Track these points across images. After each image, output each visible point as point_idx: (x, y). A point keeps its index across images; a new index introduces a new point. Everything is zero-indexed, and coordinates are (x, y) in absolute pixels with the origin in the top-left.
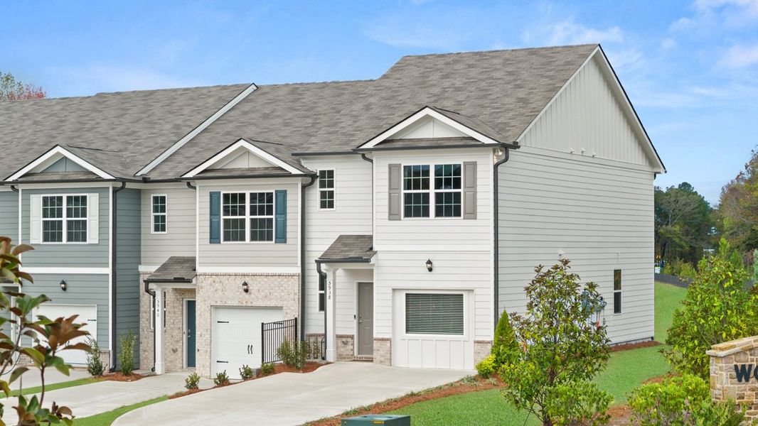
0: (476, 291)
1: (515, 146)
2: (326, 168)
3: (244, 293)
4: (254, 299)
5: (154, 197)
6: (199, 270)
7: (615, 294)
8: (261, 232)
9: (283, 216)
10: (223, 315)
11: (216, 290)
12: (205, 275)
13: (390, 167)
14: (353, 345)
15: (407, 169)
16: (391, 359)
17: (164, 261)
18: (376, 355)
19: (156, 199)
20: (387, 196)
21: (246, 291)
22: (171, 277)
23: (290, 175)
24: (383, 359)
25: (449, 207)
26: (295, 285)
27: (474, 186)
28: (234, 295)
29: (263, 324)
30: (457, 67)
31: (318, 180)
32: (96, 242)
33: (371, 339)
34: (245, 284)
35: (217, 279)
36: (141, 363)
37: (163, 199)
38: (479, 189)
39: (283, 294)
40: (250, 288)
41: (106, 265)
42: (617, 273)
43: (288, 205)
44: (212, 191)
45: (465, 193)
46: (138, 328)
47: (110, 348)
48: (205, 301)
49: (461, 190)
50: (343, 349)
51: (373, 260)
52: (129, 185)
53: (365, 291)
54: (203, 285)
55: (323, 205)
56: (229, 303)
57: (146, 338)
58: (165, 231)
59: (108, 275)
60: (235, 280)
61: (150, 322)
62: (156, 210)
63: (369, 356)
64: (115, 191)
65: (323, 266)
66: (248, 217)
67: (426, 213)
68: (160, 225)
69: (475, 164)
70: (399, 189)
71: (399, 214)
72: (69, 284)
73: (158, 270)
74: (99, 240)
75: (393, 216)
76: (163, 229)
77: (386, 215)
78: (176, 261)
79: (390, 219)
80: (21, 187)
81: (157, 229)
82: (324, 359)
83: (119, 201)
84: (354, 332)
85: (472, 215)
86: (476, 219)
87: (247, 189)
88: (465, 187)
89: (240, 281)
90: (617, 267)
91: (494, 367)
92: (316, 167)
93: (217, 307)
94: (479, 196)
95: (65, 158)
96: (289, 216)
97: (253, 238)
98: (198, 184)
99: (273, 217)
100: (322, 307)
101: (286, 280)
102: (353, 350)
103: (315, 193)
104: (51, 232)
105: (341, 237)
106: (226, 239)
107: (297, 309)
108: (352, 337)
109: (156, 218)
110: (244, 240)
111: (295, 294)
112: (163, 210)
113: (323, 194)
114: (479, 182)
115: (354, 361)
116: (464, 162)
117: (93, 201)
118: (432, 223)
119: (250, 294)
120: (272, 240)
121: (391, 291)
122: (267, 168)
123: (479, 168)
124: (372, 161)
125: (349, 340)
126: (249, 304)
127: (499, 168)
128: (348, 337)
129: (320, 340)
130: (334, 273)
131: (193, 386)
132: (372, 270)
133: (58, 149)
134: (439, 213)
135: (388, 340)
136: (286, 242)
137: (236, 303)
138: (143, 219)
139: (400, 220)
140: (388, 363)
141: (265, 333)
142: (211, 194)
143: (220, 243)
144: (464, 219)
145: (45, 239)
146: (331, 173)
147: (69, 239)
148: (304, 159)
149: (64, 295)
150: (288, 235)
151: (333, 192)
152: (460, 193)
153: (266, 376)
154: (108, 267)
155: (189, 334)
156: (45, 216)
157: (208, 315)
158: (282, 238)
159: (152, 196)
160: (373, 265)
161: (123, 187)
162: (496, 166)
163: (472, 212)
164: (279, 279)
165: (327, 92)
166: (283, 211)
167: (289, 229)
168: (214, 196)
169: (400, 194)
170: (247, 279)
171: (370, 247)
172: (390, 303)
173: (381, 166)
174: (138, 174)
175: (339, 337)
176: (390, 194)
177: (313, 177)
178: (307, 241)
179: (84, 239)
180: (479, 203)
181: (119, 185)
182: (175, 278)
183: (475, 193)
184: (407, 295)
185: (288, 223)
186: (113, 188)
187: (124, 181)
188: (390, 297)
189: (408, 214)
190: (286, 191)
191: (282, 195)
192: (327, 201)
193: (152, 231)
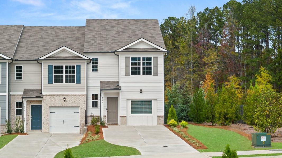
0: (158, 99)
2: (95, 57)
3: (64, 102)
4: (68, 104)
5: (16, 67)
6: (43, 93)
8: (70, 80)
9: (79, 74)
10: (53, 110)
11: (51, 101)
12: (47, 95)
13: (126, 57)
14: (106, 119)
15: (132, 59)
16: (126, 123)
18: (119, 123)
21: (65, 101)
23: (84, 60)
25: (147, 71)
26: (85, 98)
28: (59, 102)
34: (65, 98)
35: (52, 97)
37: (21, 67)
38: (158, 66)
39: (80, 102)
40: (66, 100)
41: (5, 92)
43: (81, 70)
44: (49, 65)
48: (46, 105)
51: (121, 89)
54: (46, 99)
55: (93, 70)
56: (57, 105)
57: (13, 119)
58: (21, 79)
59: (6, 96)
60: (59, 97)
61: (15, 114)
62: (17, 71)
63: (117, 123)
64: (9, 64)
66: (64, 74)
67: (139, 74)
68: (19, 77)
69: (157, 57)
70: (129, 65)
71: (129, 74)
74: (2, 82)
75: (127, 74)
76: (21, 78)
77: (125, 74)
79: (126, 76)
85: (156, 74)
86: (157, 75)
87: (64, 64)
88: (153, 65)
89: (62, 98)
93: (50, 107)
94: (158, 68)
96: (81, 74)
97: (67, 82)
98: (43, 62)
99: (75, 74)
101: (81, 97)
103: (91, 66)
105: (101, 82)
106: (55, 82)
108: (105, 116)
109: (17, 75)
110: (63, 82)
111: (85, 102)
112: (21, 71)
113: (93, 67)
114: (158, 63)
116: (153, 57)
118: (141, 77)
119: (66, 102)
120: (74, 82)
121: (126, 100)
122: (73, 57)
123: (158, 59)
124: (119, 56)
126: (66, 106)
132: (119, 93)
134: (144, 74)
135: (125, 116)
136: (80, 83)
137: (60, 105)
139: (130, 76)
143: (52, 83)
144: (153, 75)
146: (96, 59)
148: (86, 54)
150: (81, 81)
152: (152, 67)
154: (6, 93)
157: (48, 110)
158: (79, 82)
159: (16, 66)
160: (120, 91)
161: (12, 63)
164: (78, 97)
166: (79, 72)
167: (81, 79)
168: (50, 67)
169: (129, 67)
171: (118, 85)
172: (126, 104)
173: (122, 57)
176: (126, 67)
177: (91, 60)
178: (88, 83)
180: (158, 70)
182: (36, 97)
183: (157, 67)
184: (131, 101)
185: (81, 76)
186: (8, 62)
187: (13, 60)
188: (126, 102)
189: (132, 73)
190: (80, 65)
191: (79, 66)
192: (95, 69)
193: (16, 80)
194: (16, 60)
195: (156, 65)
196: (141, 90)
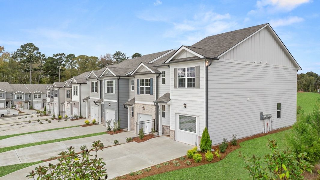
0: (200, 117)
1: (216, 59)
2: (163, 71)
4: (146, 112)
6: (136, 102)
7: (278, 112)
8: (148, 91)
9: (152, 86)
10: (141, 116)
11: (138, 108)
12: (136, 104)
13: (175, 69)
16: (175, 138)
19: (132, 81)
24: (172, 137)
25: (191, 84)
26: (154, 108)
28: (142, 111)
29: (137, 122)
32: (115, 93)
34: (143, 107)
35: (138, 105)
38: (201, 76)
39: (152, 111)
40: (145, 108)
42: (279, 106)
43: (153, 83)
45: (196, 78)
48: (136, 111)
51: (169, 102)
52: (121, 77)
54: (136, 106)
58: (134, 90)
59: (116, 102)
60: (141, 105)
62: (132, 84)
64: (118, 79)
66: (145, 87)
67: (185, 86)
68: (133, 88)
69: (199, 67)
70: (177, 77)
71: (177, 86)
72: (111, 104)
78: (132, 100)
79: (174, 88)
80: (104, 79)
82: (158, 134)
83: (119, 82)
85: (198, 87)
87: (144, 78)
88: (196, 76)
90: (279, 102)
92: (161, 70)
94: (201, 79)
97: (146, 93)
99: (150, 87)
102: (169, 131)
103: (161, 79)
104: (108, 90)
105: (166, 93)
106: (141, 93)
107: (155, 116)
109: (132, 86)
110: (144, 94)
113: (163, 79)
114: (201, 74)
115: (168, 135)
116: (196, 66)
117: (114, 82)
118: (186, 90)
119: (145, 110)
120: (150, 94)
121: (174, 114)
122: (148, 71)
123: (201, 68)
124: (170, 67)
126: (145, 114)
127: (208, 68)
132: (170, 106)
133: (107, 68)
134: (188, 86)
135: (174, 131)
136: (153, 95)
137: (142, 113)
138: (130, 87)
139: (177, 88)
142: (138, 79)
143: (139, 94)
144: (196, 88)
145: (107, 92)
147: (111, 92)
148: (158, 68)
149: (110, 107)
150: (153, 92)
151: (165, 78)
152: (194, 78)
156: (107, 86)
160: (170, 104)
161: (120, 78)
162: (207, 67)
163: (198, 85)
167: (153, 90)
169: (177, 79)
170: (144, 106)
171: (169, 97)
172: (174, 118)
173: (172, 68)
176: (174, 79)
177: (160, 74)
179: (113, 92)
180: (201, 82)
183: (199, 78)
184: (180, 115)
185: (153, 88)
187: (120, 76)
188: (175, 116)
189: (179, 86)
190: (153, 78)
191: (152, 80)
192: (164, 82)
193: (131, 90)
194: (128, 76)
195: (199, 76)
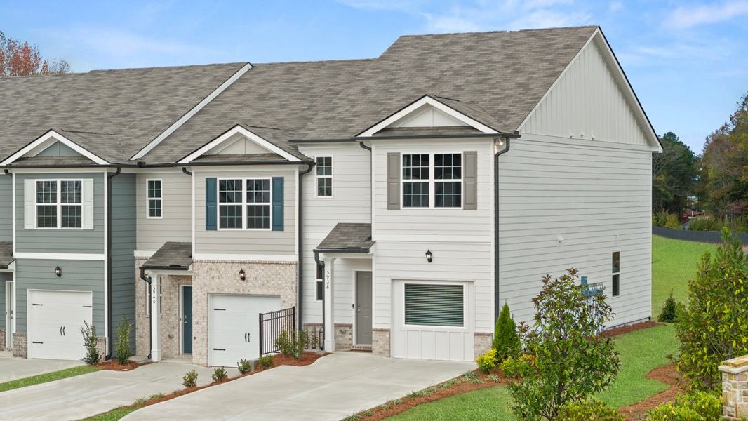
0: (476, 283)
1: (516, 135)
2: (324, 155)
3: (241, 281)
4: (251, 287)
5: (149, 182)
6: (196, 256)
7: (613, 276)
8: (259, 219)
9: (280, 203)
10: (219, 303)
11: (213, 278)
12: (201, 262)
13: (389, 155)
14: (351, 334)
15: (407, 157)
16: (390, 351)
17: (160, 246)
18: (374, 345)
19: (151, 183)
20: (386, 186)
21: (243, 279)
22: (167, 264)
23: (287, 162)
24: (381, 350)
25: (450, 197)
26: (293, 273)
27: (474, 176)
28: (230, 283)
29: (260, 314)
30: (455, 48)
31: (316, 166)
32: (91, 228)
33: (370, 330)
34: (242, 272)
35: (213, 266)
36: (137, 349)
37: (158, 183)
38: (479, 179)
39: (280, 282)
40: (247, 276)
41: (101, 251)
42: (616, 256)
43: (285, 192)
44: (207, 177)
45: (465, 183)
46: (134, 314)
47: (106, 335)
48: (201, 288)
49: (461, 180)
50: (341, 339)
51: (372, 250)
52: (123, 170)
53: (364, 280)
54: (200, 272)
55: (321, 192)
56: (226, 291)
57: (142, 323)
58: (160, 216)
59: (103, 261)
60: (231, 267)
61: (146, 308)
62: (151, 194)
63: (367, 345)
64: (110, 176)
65: (322, 256)
66: (244, 204)
67: (426, 204)
68: (156, 210)
69: (475, 154)
70: (398, 178)
71: (398, 204)
72: (64, 270)
73: (154, 257)
74: (94, 226)
75: (392, 205)
76: (159, 214)
77: (385, 205)
78: (171, 247)
79: (388, 209)
80: (14, 172)
81: (152, 214)
82: (322, 349)
83: (113, 186)
84: (352, 321)
85: (473, 205)
86: (476, 209)
87: (244, 175)
88: (465, 177)
89: (237, 269)
90: (615, 250)
91: (495, 362)
92: (313, 153)
93: (213, 295)
94: (479, 186)
95: (59, 142)
96: (286, 203)
97: (250, 225)
98: (194, 170)
99: (270, 204)
100: (321, 295)
101: (283, 268)
102: (351, 339)
103: (313, 180)
104: (46, 217)
105: (339, 225)
106: (223, 226)
107: (294, 298)
108: (350, 326)
109: (152, 203)
110: (241, 227)
111: (293, 283)
112: (159, 195)
113: (321, 182)
114: (479, 172)
115: (352, 350)
116: (464, 152)
117: (88, 186)
118: (431, 213)
119: (247, 281)
120: (269, 227)
121: (390, 281)
122: (263, 155)
123: (479, 158)
124: (370, 149)
125: (348, 329)
126: (246, 292)
127: (500, 157)
128: (346, 326)
129: (318, 329)
130: (332, 263)
131: (191, 385)
132: (371, 260)
133: (52, 134)
134: (438, 203)
135: (387, 330)
136: (283, 230)
137: (233, 291)
138: (138, 204)
139: (399, 209)
140: (387, 354)
141: (263, 323)
142: (207, 180)
143: (216, 230)
144: (464, 209)
145: (40, 224)
146: (328, 161)
147: (64, 225)
148: (301, 145)
149: (58, 281)
150: (286, 223)
151: (331, 179)
152: (460, 183)
153: (265, 369)
154: (103, 253)
155: (185, 320)
156: (39, 201)
157: (204, 303)
158: (279, 226)
159: (147, 180)
160: (372, 255)
161: (118, 173)
162: (497, 156)
163: (473, 202)
164: (277, 268)
165: (323, 72)
166: (279, 198)
167: (286, 216)
168: (210, 183)
169: (399, 183)
170: (244, 267)
171: (368, 236)
172: (389, 294)
173: (381, 153)
174: (134, 159)
175: (337, 326)
176: (389, 183)
177: (310, 163)
178: (304, 229)
179: (80, 226)
180: (479, 193)
181: (115, 170)
182: (171, 266)
183: (475, 183)
184: (406, 285)
185: (286, 210)
186: (108, 173)
187: (119, 166)
188: (389, 287)
189: (407, 203)
190: (283, 178)
191: (279, 182)
192: (325, 189)
193: (148, 216)
194: (141, 165)
195: (473, 176)
196: (429, 253)
